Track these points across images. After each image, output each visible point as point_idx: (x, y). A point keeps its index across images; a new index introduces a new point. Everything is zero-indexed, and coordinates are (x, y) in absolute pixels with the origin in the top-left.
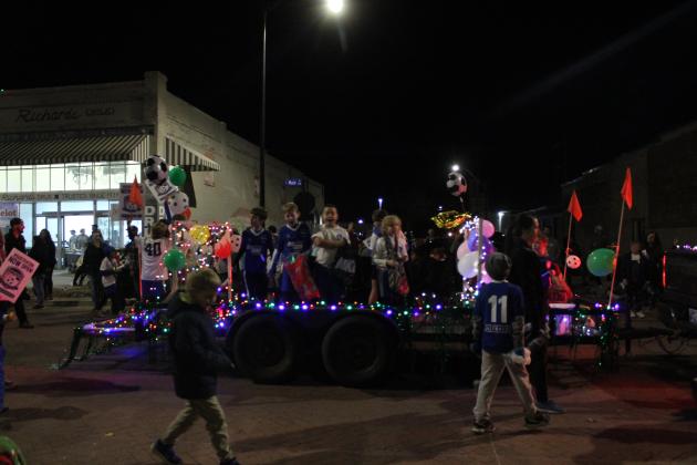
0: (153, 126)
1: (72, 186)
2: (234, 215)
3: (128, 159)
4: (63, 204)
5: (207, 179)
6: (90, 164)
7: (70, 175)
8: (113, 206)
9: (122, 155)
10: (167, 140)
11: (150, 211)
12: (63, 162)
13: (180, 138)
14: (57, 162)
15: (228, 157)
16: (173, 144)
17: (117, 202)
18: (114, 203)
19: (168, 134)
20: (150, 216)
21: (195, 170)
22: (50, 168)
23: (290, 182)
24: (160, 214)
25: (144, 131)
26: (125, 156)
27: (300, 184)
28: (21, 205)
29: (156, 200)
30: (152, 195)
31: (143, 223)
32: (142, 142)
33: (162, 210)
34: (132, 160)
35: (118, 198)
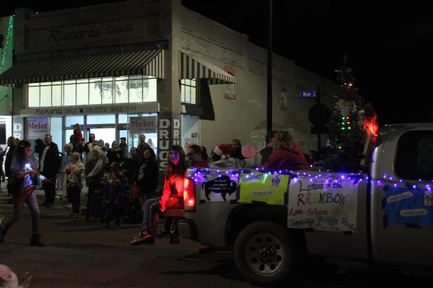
0: (168, 40)
1: (95, 100)
2: (257, 128)
3: (145, 74)
4: (88, 117)
5: (227, 92)
8: (131, 118)
9: (137, 70)
10: (182, 54)
11: (164, 124)
13: (195, 52)
15: (250, 70)
16: (188, 57)
17: (137, 116)
18: (132, 116)
19: (183, 48)
20: (165, 129)
21: (212, 84)
22: (76, 84)
23: (304, 94)
24: (175, 127)
25: (159, 46)
26: (139, 71)
27: (315, 95)
28: (52, 119)
29: (171, 113)
30: (167, 109)
31: (158, 136)
32: (157, 57)
33: (177, 122)
34: (149, 75)
35: (136, 112)
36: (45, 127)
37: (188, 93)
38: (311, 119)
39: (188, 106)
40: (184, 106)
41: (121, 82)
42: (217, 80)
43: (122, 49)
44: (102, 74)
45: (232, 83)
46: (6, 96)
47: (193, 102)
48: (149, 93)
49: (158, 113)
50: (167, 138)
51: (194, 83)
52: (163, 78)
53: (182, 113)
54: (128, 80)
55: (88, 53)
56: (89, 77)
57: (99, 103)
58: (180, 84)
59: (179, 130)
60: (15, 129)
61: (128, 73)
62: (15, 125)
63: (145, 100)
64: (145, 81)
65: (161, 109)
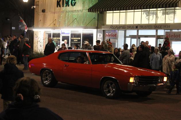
1: (145, 22)
4: (140, 31)
6: (155, 9)
7: (144, 15)
8: (166, 32)
9: (173, 4)
12: (140, 9)
14: (138, 9)
17: (169, 31)
22: (134, 12)
26: (174, 5)
28: (119, 31)
34: (178, 7)
35: (169, 29)
36: (115, 36)
41: (160, 12)
46: (94, 18)
60: (98, 36)
62: (98, 34)
64: (175, 10)
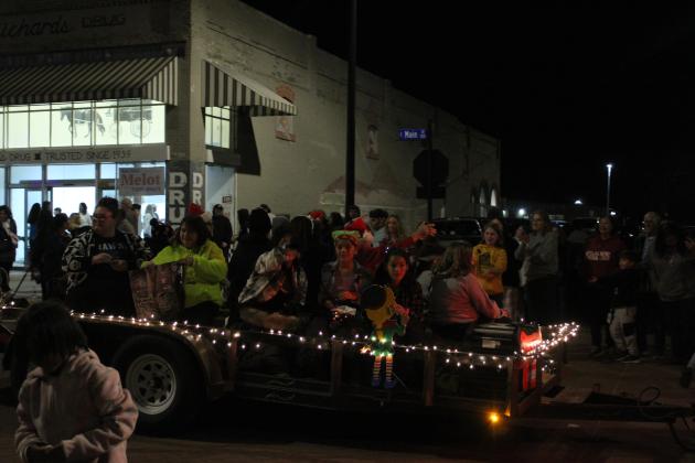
0: (184, 42)
2: (330, 189)
3: (146, 98)
4: (51, 168)
5: (280, 128)
8: (122, 170)
9: (131, 89)
10: (208, 65)
11: (178, 180)
13: (230, 63)
15: (319, 93)
16: (217, 70)
17: (131, 166)
18: (124, 166)
19: (209, 55)
20: (179, 189)
21: (256, 115)
22: (29, 111)
23: (407, 133)
24: (195, 185)
25: (169, 51)
26: (136, 92)
27: (423, 136)
29: (189, 162)
30: (181, 155)
31: (167, 200)
32: (166, 69)
33: (198, 179)
34: (152, 98)
35: (130, 160)
37: (216, 129)
38: (417, 174)
39: (217, 151)
40: (210, 152)
41: (105, 110)
42: (264, 108)
43: (108, 55)
44: (73, 96)
45: (289, 114)
47: (226, 144)
48: (151, 128)
49: (167, 162)
50: (182, 203)
51: (226, 113)
52: (176, 104)
53: (206, 163)
54: (117, 107)
55: (50, 60)
56: (51, 101)
57: (69, 144)
58: (204, 115)
59: (202, 189)
61: (117, 93)
63: (145, 141)
64: (146, 109)
65: (172, 156)
